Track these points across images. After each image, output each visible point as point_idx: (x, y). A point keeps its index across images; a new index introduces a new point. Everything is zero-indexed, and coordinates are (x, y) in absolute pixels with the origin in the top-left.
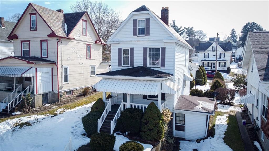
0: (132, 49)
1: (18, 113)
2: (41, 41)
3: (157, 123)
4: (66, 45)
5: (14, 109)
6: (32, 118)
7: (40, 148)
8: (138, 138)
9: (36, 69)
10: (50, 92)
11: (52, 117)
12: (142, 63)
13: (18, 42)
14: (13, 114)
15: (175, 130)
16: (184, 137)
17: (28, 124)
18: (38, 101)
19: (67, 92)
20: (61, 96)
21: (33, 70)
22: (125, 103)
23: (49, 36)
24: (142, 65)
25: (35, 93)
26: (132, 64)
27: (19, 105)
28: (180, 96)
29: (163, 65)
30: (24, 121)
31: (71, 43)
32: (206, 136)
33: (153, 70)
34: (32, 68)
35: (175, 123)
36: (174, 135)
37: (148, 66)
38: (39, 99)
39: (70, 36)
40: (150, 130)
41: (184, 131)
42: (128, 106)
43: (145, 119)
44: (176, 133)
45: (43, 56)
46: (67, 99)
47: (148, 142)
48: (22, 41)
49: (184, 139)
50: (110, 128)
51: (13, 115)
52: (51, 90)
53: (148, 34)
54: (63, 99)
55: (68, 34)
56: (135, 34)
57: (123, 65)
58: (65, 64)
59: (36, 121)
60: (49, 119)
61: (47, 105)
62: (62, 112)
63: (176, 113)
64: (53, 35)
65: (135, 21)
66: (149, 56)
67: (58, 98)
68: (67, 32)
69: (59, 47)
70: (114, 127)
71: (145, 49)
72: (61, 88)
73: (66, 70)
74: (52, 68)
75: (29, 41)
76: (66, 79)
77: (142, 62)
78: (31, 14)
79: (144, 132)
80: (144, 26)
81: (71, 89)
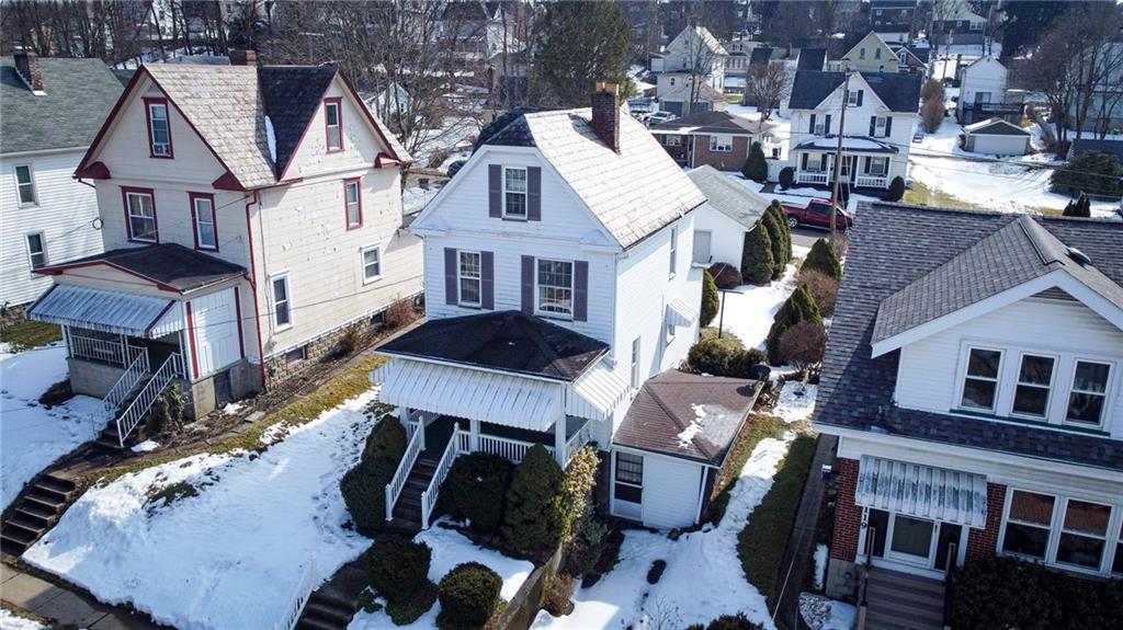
0: (488, 258)
1: (149, 445)
2: (193, 195)
3: (549, 505)
4: (275, 204)
5: (135, 431)
6: (195, 466)
7: (232, 570)
8: (496, 541)
9: (188, 304)
10: (234, 365)
11: (252, 458)
12: (519, 303)
14: (135, 449)
15: (616, 497)
16: (637, 519)
17: (186, 490)
18: (203, 399)
19: (289, 356)
20: (271, 373)
21: (180, 308)
22: (466, 433)
23: (218, 184)
24: (519, 309)
25: (192, 379)
26: (489, 303)
27: (148, 418)
28: (640, 386)
29: (581, 314)
30: (174, 480)
31: (293, 193)
32: (697, 522)
33: (551, 324)
34: (173, 302)
35: (617, 479)
36: (612, 512)
37: (537, 311)
38: (203, 392)
39: (287, 176)
40: (528, 522)
41: (639, 501)
43: (516, 494)
44: (617, 506)
45: (201, 245)
46: (289, 377)
47: (523, 552)
48: (125, 189)
49: (638, 526)
50: (421, 507)
51: (136, 455)
52: (239, 357)
53: (535, 215)
54: (278, 380)
55: (279, 169)
56: (494, 211)
57: (459, 302)
58: (276, 272)
59: (208, 479)
60: (241, 465)
61: (231, 409)
62: (279, 439)
63: (617, 453)
64: (228, 182)
65: (495, 171)
66: (540, 282)
67: (264, 382)
68: (274, 157)
69: (254, 221)
70: (432, 506)
71: (527, 262)
72: (270, 346)
73: (280, 286)
74: (236, 289)
75: (150, 191)
76: (283, 315)
77: (520, 298)
78: (148, 101)
79: (512, 526)
80: (522, 187)
81: (299, 342)
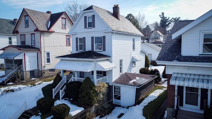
0: (84, 38)
1: (11, 83)
2: (32, 34)
3: (89, 92)
4: (48, 36)
5: (9, 80)
6: (17, 87)
7: (11, 106)
8: (76, 103)
9: (24, 54)
10: (36, 70)
11: (31, 87)
12: (91, 49)
13: (19, 35)
14: (8, 84)
15: (114, 99)
16: (120, 105)
17: (13, 91)
18: (27, 76)
19: (50, 70)
20: (44, 72)
21: (22, 54)
22: (74, 78)
23: (35, 31)
24: (91, 50)
25: (24, 71)
26: (85, 49)
27: (13, 78)
28: (123, 73)
30: (10, 89)
31: (52, 35)
33: (98, 53)
35: (114, 93)
36: (114, 103)
37: (95, 50)
38: (27, 74)
39: (50, 30)
40: (83, 97)
41: (120, 99)
42: (76, 80)
43: (81, 89)
44: (115, 101)
45: (32, 45)
46: (49, 75)
47: (82, 105)
48: (21, 35)
49: (120, 106)
51: (7, 85)
52: (37, 69)
53: (94, 27)
54: (46, 75)
56: (85, 27)
57: (79, 50)
58: (47, 50)
59: (18, 89)
60: (28, 87)
61: (33, 79)
62: (40, 84)
63: (114, 86)
65: (85, 17)
66: (95, 43)
67: (42, 74)
68: (49, 27)
70: (63, 95)
71: (92, 38)
72: (44, 67)
73: (48, 54)
74: (37, 53)
75: (25, 35)
76: (48, 60)
77: (91, 48)
78: (25, 16)
79: (80, 98)
80: (91, 21)
81: (52, 68)
